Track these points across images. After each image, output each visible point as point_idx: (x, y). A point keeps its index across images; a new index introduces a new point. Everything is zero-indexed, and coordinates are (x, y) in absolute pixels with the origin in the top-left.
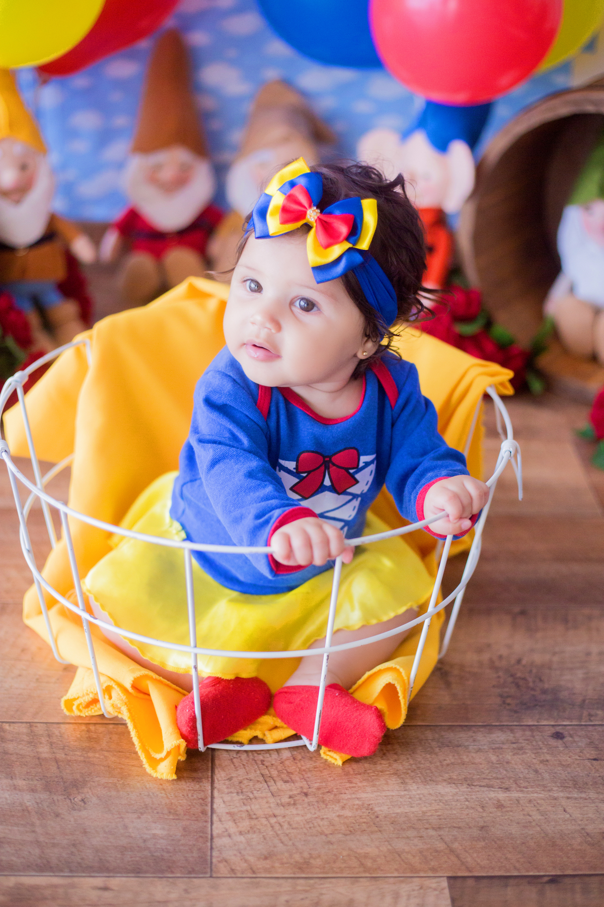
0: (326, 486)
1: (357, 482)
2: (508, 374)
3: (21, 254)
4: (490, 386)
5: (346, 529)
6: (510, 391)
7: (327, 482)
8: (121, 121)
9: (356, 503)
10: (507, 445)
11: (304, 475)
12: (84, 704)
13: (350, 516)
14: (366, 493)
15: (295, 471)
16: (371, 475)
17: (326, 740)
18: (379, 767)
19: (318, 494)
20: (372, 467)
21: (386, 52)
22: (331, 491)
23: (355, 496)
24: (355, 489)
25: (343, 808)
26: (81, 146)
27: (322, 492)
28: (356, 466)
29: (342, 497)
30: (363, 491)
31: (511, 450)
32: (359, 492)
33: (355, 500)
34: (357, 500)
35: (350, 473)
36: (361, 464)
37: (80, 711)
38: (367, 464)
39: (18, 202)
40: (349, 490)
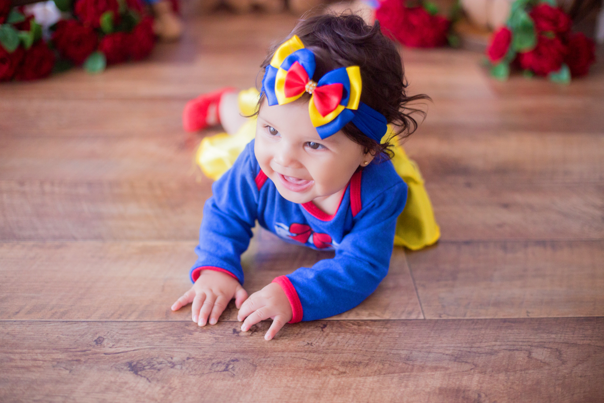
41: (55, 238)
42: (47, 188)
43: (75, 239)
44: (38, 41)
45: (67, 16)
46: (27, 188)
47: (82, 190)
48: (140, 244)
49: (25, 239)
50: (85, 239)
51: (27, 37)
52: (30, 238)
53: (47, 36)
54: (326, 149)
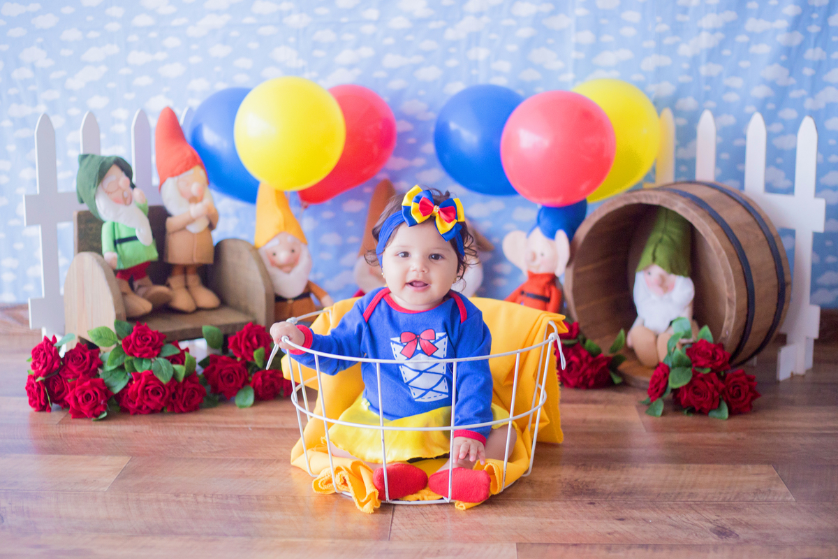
0: (419, 351)
1: (438, 349)
3: (290, 302)
4: (551, 320)
5: (445, 379)
7: (419, 348)
8: (353, 239)
11: (405, 344)
12: (325, 482)
14: (446, 356)
16: (445, 344)
17: (456, 496)
18: (486, 511)
19: (415, 355)
20: (446, 340)
21: (516, 184)
22: (422, 354)
25: (464, 522)
26: (327, 256)
27: (417, 354)
28: (434, 338)
29: (431, 358)
30: (444, 355)
35: (431, 343)
36: (437, 338)
37: (322, 486)
38: (441, 338)
39: (288, 272)
40: (434, 354)
41: (208, 534)
42: (201, 499)
43: (226, 535)
44: (191, 376)
45: (219, 352)
46: (182, 499)
47: (231, 502)
48: (284, 540)
49: (182, 534)
50: (235, 536)
51: (181, 370)
52: (186, 534)
53: (200, 370)
54: (443, 258)
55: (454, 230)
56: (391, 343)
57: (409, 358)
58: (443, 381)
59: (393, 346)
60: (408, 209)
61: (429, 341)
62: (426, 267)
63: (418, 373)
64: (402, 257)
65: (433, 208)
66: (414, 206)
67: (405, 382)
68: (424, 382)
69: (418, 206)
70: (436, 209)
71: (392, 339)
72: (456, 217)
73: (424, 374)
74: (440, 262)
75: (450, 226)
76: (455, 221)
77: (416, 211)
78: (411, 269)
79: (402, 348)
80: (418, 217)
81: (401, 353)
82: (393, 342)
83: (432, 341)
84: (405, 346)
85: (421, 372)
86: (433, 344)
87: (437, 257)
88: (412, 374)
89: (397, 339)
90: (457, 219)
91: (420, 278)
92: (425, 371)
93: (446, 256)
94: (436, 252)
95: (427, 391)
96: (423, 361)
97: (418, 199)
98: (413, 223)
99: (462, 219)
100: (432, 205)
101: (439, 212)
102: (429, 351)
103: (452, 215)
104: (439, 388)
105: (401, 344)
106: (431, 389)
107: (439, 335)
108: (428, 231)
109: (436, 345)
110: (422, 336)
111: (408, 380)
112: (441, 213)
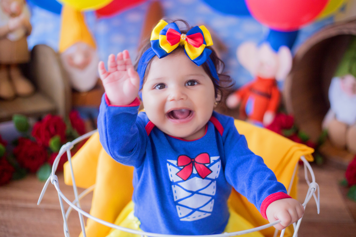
0: (194, 174)
1: (212, 172)
2: (311, 150)
4: (302, 156)
5: (213, 200)
6: (312, 159)
7: (195, 172)
9: (214, 184)
10: (313, 185)
11: (182, 168)
13: (213, 193)
14: (218, 178)
15: (177, 165)
16: (219, 167)
19: (191, 178)
20: (219, 163)
22: (198, 177)
23: (213, 180)
24: (211, 176)
27: (193, 177)
28: (209, 162)
29: (205, 180)
30: (216, 177)
31: (315, 187)
32: (214, 178)
33: (213, 183)
34: (214, 182)
35: (206, 166)
36: (212, 162)
38: (215, 162)
40: (208, 177)
54: (199, 83)
55: (205, 55)
56: (168, 164)
57: (184, 180)
58: (210, 203)
59: (169, 167)
60: (156, 42)
61: (204, 164)
62: (183, 94)
63: (190, 194)
64: (160, 88)
65: (180, 37)
66: (162, 38)
67: (175, 200)
68: (193, 202)
69: (165, 37)
70: (183, 37)
71: (168, 160)
72: (204, 42)
73: (195, 195)
74: (197, 88)
75: (199, 50)
76: (204, 46)
77: (164, 43)
78: (169, 99)
79: (178, 170)
80: (167, 48)
81: (177, 174)
82: (170, 164)
83: (207, 165)
84: (181, 170)
85: (193, 193)
86: (208, 168)
87: (192, 83)
88: (185, 194)
89: (175, 162)
90: (205, 44)
91: (179, 105)
92: (197, 192)
93: (201, 81)
94: (191, 78)
95: (194, 210)
96: (197, 183)
97: (164, 32)
98: (163, 55)
99: (210, 42)
100: (179, 34)
101: (186, 40)
102: (203, 174)
103: (200, 40)
104: (206, 209)
105: (178, 167)
106: (198, 209)
107: (213, 159)
108: (179, 60)
109: (211, 168)
110: (197, 159)
111: (178, 199)
112: (189, 40)
